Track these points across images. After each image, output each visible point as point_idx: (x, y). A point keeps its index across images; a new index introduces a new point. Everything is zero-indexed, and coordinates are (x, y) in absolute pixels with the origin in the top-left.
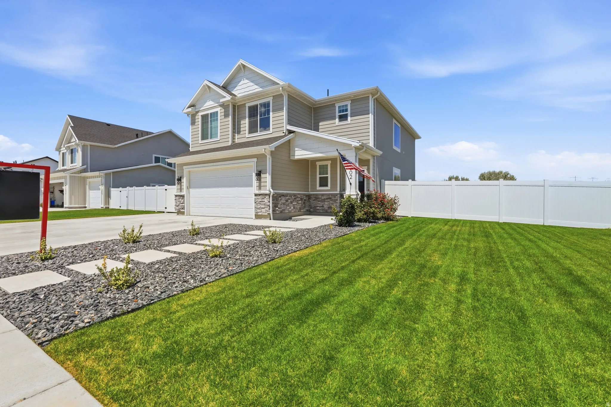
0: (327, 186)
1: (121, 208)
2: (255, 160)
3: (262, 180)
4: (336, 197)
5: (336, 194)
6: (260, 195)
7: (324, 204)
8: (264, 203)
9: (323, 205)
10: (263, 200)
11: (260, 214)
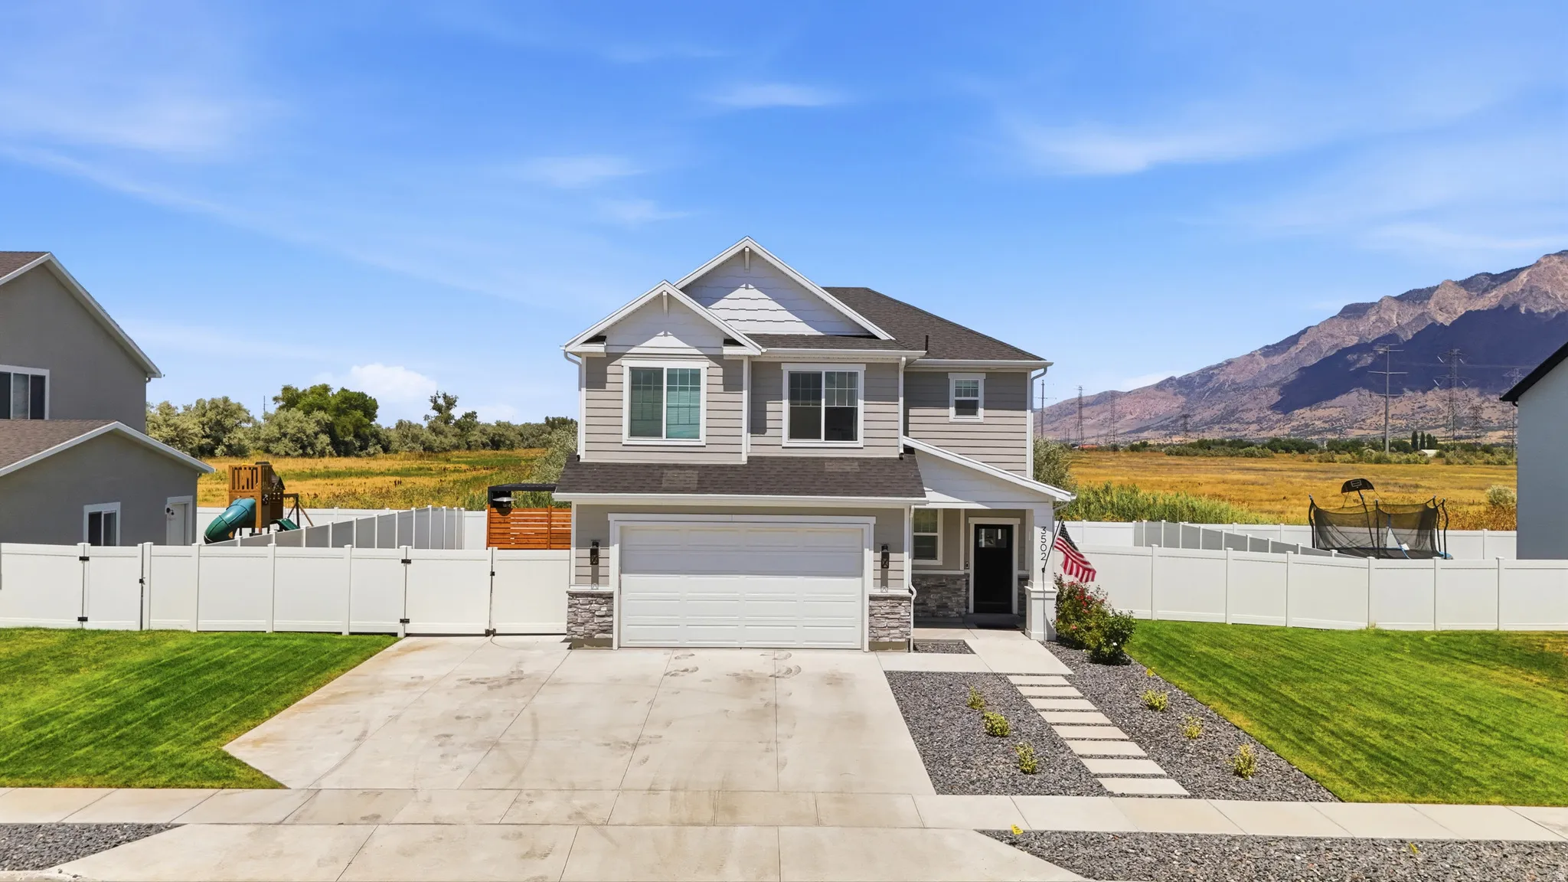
0: (934, 556)
1: (87, 626)
2: (872, 520)
3: (892, 566)
4: (958, 582)
5: (959, 577)
6: (885, 598)
7: (928, 598)
8: (897, 616)
9: (925, 601)
10: (896, 610)
11: (887, 639)
